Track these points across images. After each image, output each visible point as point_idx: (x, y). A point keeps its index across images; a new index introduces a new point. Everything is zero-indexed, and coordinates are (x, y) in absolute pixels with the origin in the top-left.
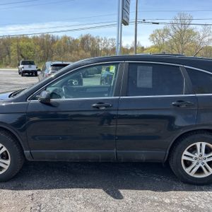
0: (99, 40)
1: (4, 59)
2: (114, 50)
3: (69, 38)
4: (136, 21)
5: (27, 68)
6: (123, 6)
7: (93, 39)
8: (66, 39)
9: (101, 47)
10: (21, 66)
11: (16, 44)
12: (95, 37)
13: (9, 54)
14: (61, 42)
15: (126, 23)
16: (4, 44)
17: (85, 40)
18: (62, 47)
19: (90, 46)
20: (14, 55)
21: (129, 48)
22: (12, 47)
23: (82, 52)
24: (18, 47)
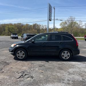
0: (40, 26)
1: (2, 32)
2: (46, 29)
3: (28, 25)
4: (54, 19)
5: (14, 36)
6: (49, 14)
7: (38, 25)
8: (27, 25)
9: (41, 28)
10: (12, 35)
11: (7, 27)
12: (38, 24)
13: (4, 30)
14: (25, 26)
15: (50, 20)
16: (3, 27)
17: (35, 25)
18: (26, 28)
19: (37, 28)
20: (7, 31)
21: (52, 29)
22: (6, 28)
23: (33, 30)
24: (8, 28)
